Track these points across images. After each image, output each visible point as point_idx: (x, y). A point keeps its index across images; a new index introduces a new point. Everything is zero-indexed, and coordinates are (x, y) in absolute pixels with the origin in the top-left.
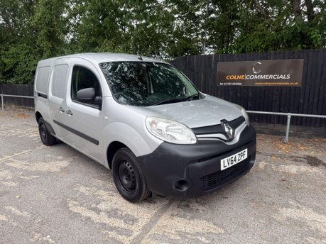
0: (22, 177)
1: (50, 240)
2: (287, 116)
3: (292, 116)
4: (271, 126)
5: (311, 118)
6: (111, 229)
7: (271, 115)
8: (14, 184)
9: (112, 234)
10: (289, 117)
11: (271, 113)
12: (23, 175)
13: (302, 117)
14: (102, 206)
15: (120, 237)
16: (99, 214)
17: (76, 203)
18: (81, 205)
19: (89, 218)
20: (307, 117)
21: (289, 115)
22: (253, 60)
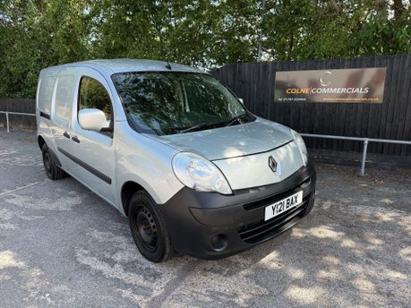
0: (23, 218)
1: (49, 300)
2: (363, 141)
3: (369, 142)
4: (343, 154)
5: (395, 144)
6: (126, 286)
7: (343, 140)
8: (12, 227)
9: (127, 293)
10: (366, 142)
11: (343, 138)
12: (24, 215)
14: (118, 257)
15: (137, 298)
16: (113, 266)
17: (86, 252)
18: (92, 254)
19: (101, 272)
20: (389, 144)
21: (366, 140)
22: (321, 69)
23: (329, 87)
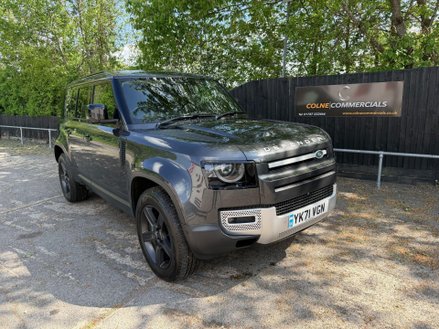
0: (57, 219)
2: (378, 155)
3: (385, 156)
10: (381, 156)
13: (404, 157)
14: (130, 250)
16: (124, 256)
19: (113, 260)
21: (381, 154)
22: (339, 83)
23: (348, 101)
